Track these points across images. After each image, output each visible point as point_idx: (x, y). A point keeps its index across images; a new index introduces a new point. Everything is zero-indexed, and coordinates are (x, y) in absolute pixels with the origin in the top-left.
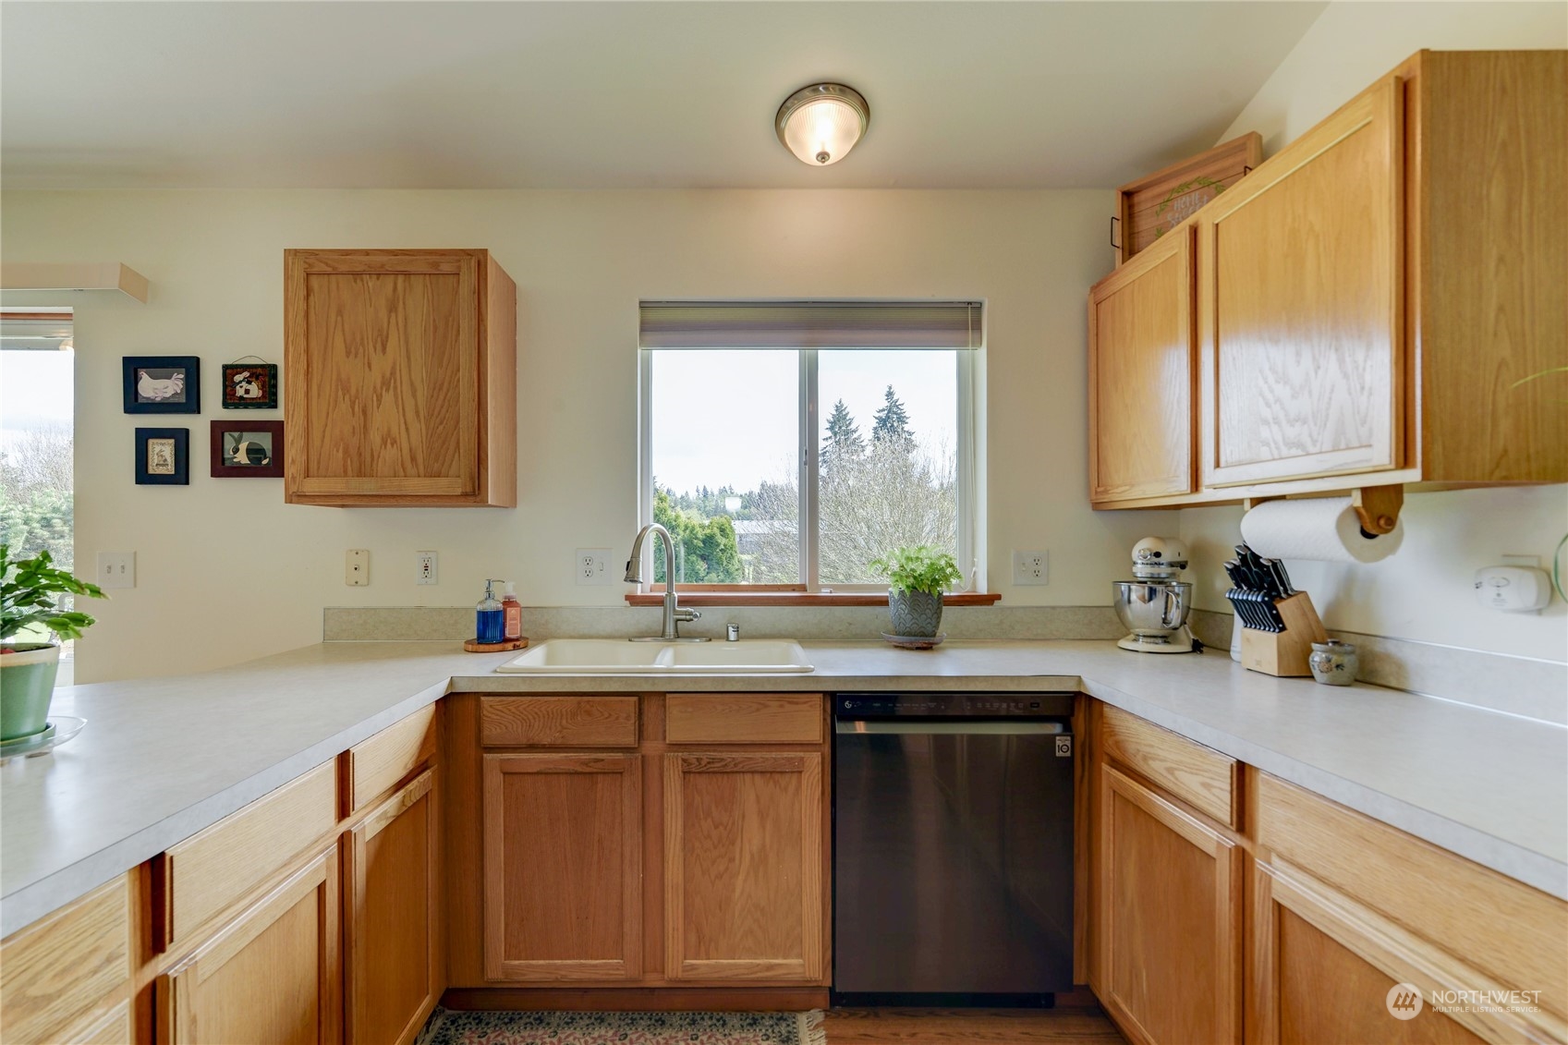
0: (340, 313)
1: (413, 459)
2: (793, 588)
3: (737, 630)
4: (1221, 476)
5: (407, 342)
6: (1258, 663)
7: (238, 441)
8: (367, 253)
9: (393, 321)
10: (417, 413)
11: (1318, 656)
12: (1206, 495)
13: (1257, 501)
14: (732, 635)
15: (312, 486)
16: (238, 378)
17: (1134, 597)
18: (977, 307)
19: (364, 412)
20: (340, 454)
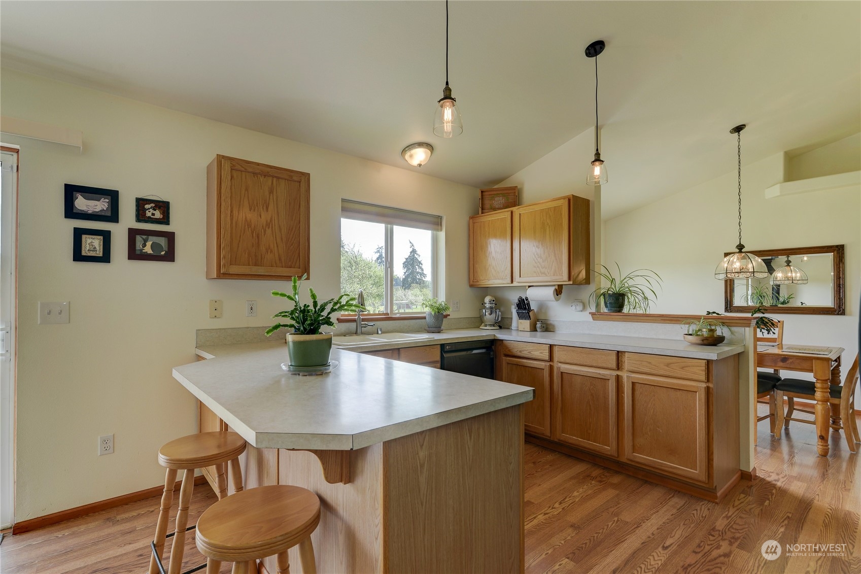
0: (247, 190)
1: (280, 259)
2: (383, 314)
3: (381, 330)
4: (522, 279)
5: (277, 207)
6: (524, 329)
7: (145, 241)
8: (258, 164)
9: (271, 197)
10: (282, 239)
11: (539, 325)
12: (515, 284)
13: (529, 287)
14: (380, 332)
15: (234, 269)
16: (147, 206)
17: (487, 314)
18: (440, 218)
19: (258, 237)
20: (247, 255)
